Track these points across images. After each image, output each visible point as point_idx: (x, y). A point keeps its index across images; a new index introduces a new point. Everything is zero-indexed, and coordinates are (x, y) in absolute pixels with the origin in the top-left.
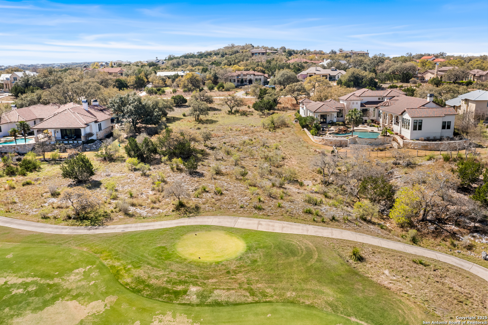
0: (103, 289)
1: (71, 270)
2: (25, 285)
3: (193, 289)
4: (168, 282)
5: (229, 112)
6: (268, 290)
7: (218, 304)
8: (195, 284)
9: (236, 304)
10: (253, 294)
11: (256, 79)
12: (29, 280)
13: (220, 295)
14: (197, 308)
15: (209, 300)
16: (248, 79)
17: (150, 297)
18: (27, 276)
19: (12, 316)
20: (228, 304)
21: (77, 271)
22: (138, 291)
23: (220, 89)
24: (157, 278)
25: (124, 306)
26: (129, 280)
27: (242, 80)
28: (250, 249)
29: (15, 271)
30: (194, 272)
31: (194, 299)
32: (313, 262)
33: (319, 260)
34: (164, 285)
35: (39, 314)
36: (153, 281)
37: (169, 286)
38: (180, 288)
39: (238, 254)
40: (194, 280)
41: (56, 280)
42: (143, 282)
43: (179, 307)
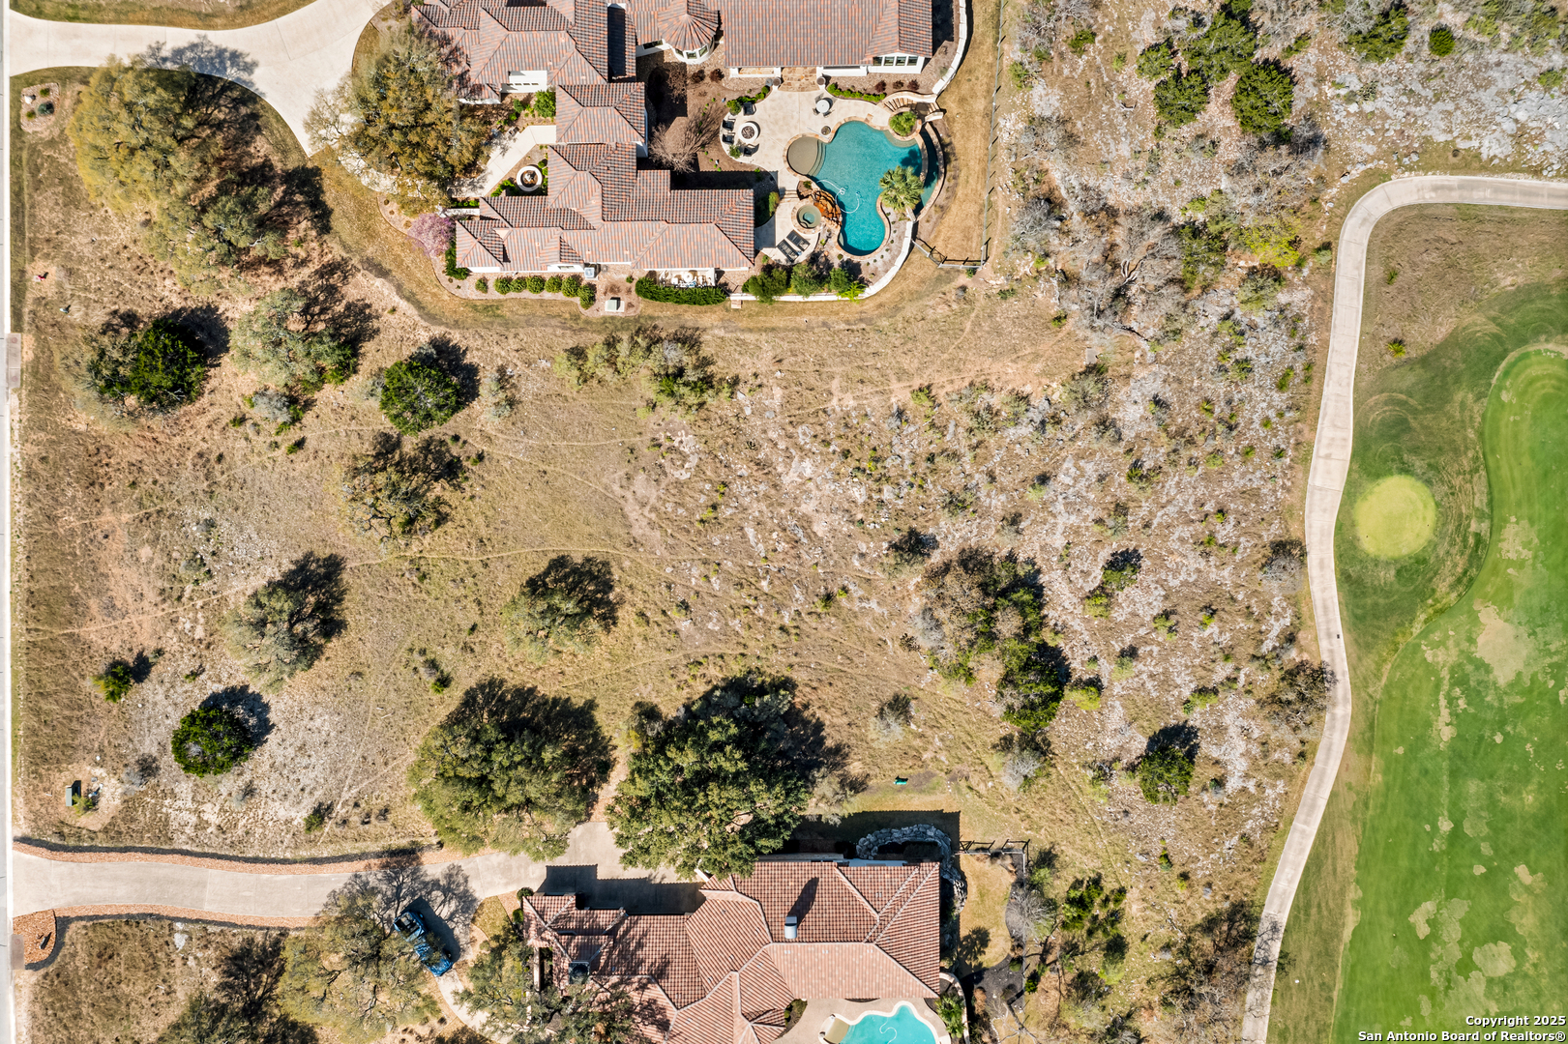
0: (1464, 618)
1: (1428, 665)
2: (1451, 701)
3: (1474, 527)
4: (1462, 554)
6: (1470, 454)
7: (1490, 502)
8: (1469, 526)
9: (1490, 485)
10: (1477, 470)
12: (1443, 702)
13: (1480, 501)
14: (1496, 520)
15: (1487, 510)
17: (1479, 568)
18: (1437, 709)
19: (1496, 689)
20: (1490, 493)
21: (1430, 659)
22: (1471, 580)
24: (1455, 566)
25: (1489, 589)
26: (1454, 595)
28: (1406, 470)
29: (1428, 724)
30: (1451, 527)
31: (1485, 526)
32: (1412, 402)
33: (1410, 394)
34: (1466, 557)
35: (1494, 665)
36: (1459, 570)
37: (1468, 552)
38: (1471, 541)
39: (1419, 484)
40: (1461, 528)
41: (1445, 674)
42: (1459, 581)
43: (1494, 538)
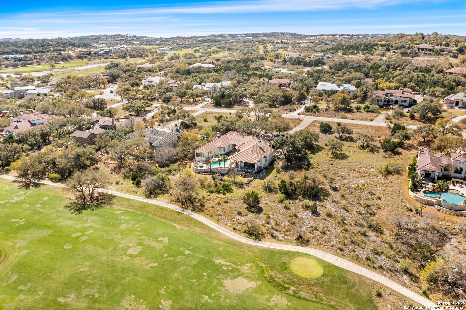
0: (257, 277)
1: (245, 263)
2: (227, 266)
3: (292, 288)
4: (283, 282)
5: (361, 146)
6: (324, 298)
7: (300, 298)
8: (294, 286)
9: (308, 300)
10: (316, 298)
11: (402, 100)
12: (229, 264)
13: (302, 294)
14: (291, 297)
15: (297, 295)
16: (394, 100)
17: (274, 286)
18: (228, 262)
19: (223, 279)
20: (304, 299)
21: (247, 264)
22: (270, 282)
23: (366, 110)
24: (279, 278)
25: (264, 287)
26: (267, 276)
27: (389, 100)
28: (324, 275)
29: (224, 258)
30: (295, 280)
31: (291, 292)
32: (353, 290)
33: (357, 290)
34: (281, 283)
35: (232, 281)
36: (277, 279)
37: (283, 284)
38: (287, 286)
39: (317, 276)
40: (293, 284)
41: (239, 267)
42: (273, 278)
43: (284, 294)
